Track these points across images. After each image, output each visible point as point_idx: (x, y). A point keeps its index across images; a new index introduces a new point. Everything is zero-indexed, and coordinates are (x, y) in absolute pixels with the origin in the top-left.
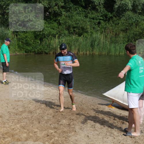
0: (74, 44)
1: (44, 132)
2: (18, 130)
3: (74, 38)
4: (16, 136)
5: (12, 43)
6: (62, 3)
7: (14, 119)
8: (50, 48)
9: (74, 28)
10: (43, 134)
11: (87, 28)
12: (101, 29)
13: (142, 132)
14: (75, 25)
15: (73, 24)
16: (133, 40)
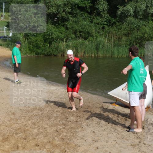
0: (80, 47)
1: (53, 128)
2: (30, 127)
3: (80, 42)
4: (28, 132)
5: (23, 46)
6: (69, 9)
7: (25, 115)
8: (58, 51)
9: (80, 32)
10: (52, 129)
11: (92, 33)
12: (105, 33)
13: (144, 129)
14: (81, 30)
15: (79, 28)
16: (135, 43)
